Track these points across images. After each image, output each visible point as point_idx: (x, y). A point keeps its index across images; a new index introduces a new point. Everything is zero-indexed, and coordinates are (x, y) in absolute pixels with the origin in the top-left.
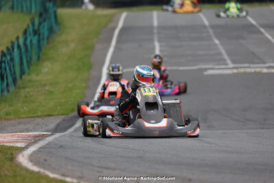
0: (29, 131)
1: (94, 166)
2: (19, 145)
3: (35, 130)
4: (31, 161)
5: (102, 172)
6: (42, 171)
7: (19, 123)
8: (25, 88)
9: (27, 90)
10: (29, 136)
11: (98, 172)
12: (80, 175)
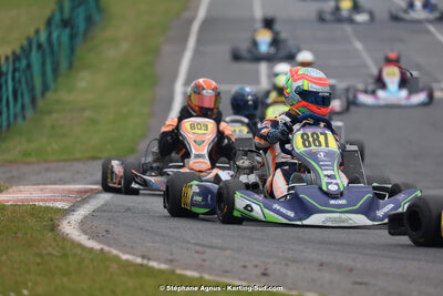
0: (65, 183)
1: (188, 242)
2: (59, 205)
3: (74, 181)
4: (85, 232)
5: (203, 253)
6: (106, 248)
7: (47, 170)
8: (50, 113)
9: (55, 116)
10: (70, 191)
11: (197, 252)
12: (169, 257)
